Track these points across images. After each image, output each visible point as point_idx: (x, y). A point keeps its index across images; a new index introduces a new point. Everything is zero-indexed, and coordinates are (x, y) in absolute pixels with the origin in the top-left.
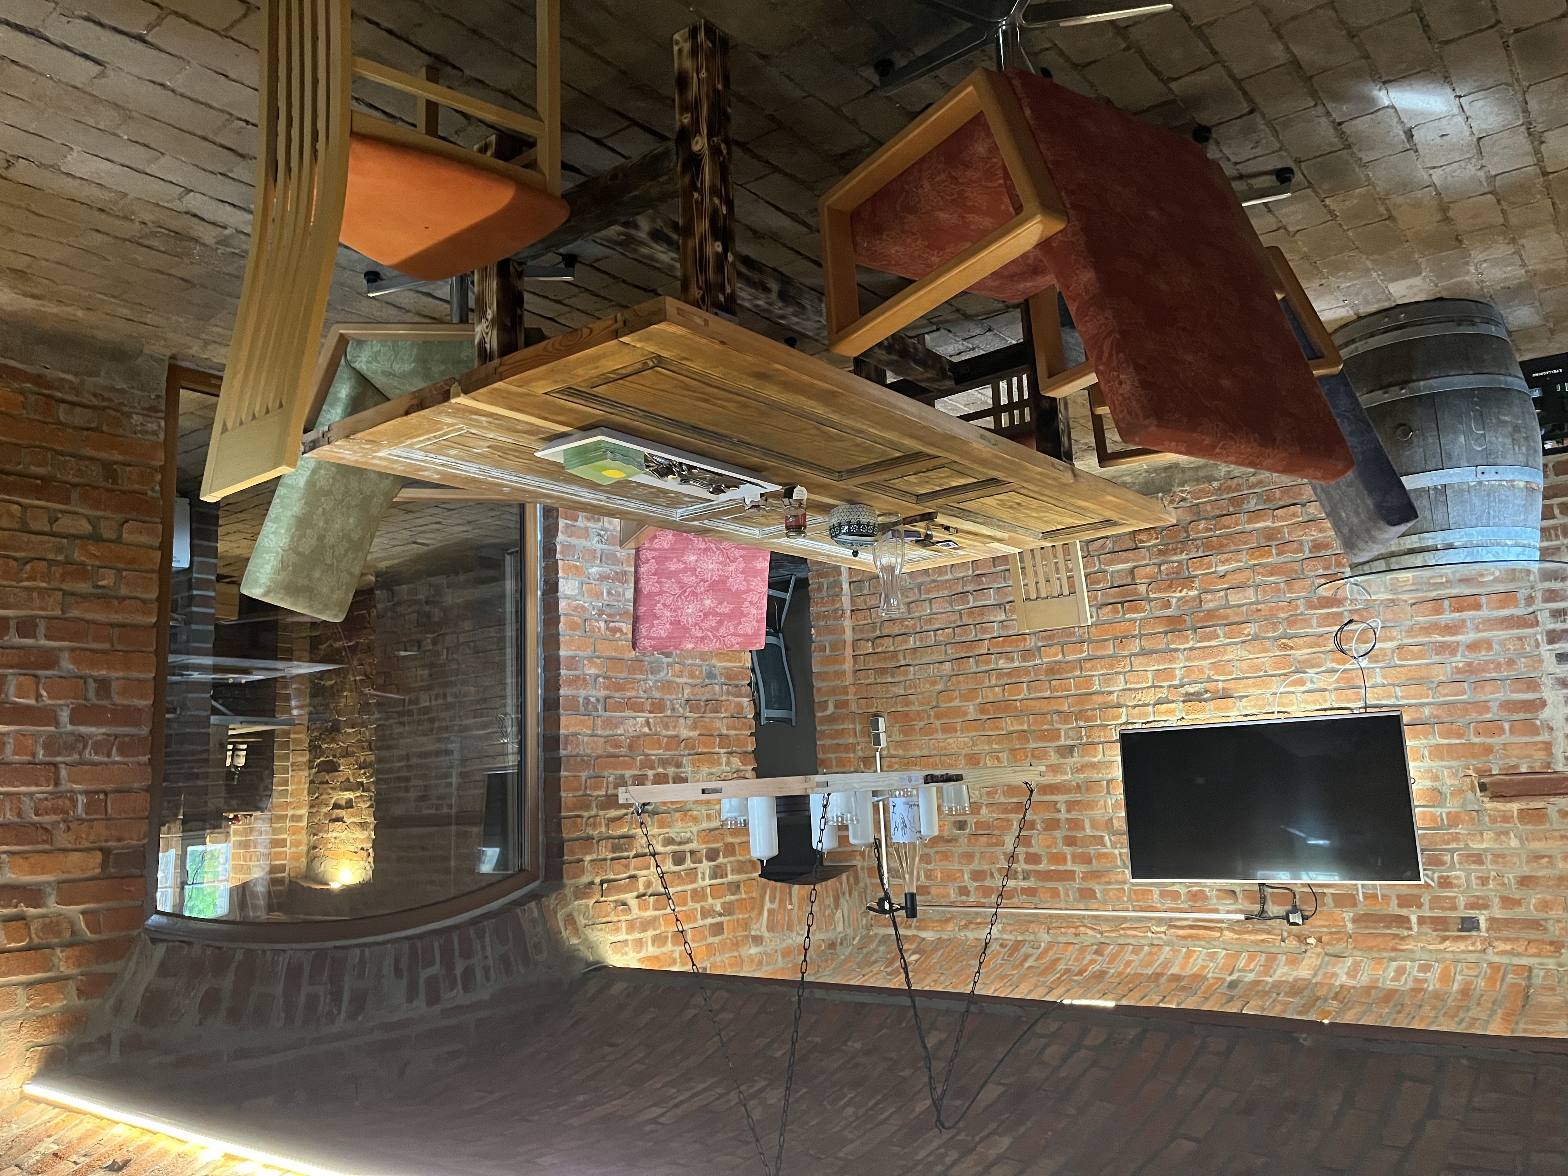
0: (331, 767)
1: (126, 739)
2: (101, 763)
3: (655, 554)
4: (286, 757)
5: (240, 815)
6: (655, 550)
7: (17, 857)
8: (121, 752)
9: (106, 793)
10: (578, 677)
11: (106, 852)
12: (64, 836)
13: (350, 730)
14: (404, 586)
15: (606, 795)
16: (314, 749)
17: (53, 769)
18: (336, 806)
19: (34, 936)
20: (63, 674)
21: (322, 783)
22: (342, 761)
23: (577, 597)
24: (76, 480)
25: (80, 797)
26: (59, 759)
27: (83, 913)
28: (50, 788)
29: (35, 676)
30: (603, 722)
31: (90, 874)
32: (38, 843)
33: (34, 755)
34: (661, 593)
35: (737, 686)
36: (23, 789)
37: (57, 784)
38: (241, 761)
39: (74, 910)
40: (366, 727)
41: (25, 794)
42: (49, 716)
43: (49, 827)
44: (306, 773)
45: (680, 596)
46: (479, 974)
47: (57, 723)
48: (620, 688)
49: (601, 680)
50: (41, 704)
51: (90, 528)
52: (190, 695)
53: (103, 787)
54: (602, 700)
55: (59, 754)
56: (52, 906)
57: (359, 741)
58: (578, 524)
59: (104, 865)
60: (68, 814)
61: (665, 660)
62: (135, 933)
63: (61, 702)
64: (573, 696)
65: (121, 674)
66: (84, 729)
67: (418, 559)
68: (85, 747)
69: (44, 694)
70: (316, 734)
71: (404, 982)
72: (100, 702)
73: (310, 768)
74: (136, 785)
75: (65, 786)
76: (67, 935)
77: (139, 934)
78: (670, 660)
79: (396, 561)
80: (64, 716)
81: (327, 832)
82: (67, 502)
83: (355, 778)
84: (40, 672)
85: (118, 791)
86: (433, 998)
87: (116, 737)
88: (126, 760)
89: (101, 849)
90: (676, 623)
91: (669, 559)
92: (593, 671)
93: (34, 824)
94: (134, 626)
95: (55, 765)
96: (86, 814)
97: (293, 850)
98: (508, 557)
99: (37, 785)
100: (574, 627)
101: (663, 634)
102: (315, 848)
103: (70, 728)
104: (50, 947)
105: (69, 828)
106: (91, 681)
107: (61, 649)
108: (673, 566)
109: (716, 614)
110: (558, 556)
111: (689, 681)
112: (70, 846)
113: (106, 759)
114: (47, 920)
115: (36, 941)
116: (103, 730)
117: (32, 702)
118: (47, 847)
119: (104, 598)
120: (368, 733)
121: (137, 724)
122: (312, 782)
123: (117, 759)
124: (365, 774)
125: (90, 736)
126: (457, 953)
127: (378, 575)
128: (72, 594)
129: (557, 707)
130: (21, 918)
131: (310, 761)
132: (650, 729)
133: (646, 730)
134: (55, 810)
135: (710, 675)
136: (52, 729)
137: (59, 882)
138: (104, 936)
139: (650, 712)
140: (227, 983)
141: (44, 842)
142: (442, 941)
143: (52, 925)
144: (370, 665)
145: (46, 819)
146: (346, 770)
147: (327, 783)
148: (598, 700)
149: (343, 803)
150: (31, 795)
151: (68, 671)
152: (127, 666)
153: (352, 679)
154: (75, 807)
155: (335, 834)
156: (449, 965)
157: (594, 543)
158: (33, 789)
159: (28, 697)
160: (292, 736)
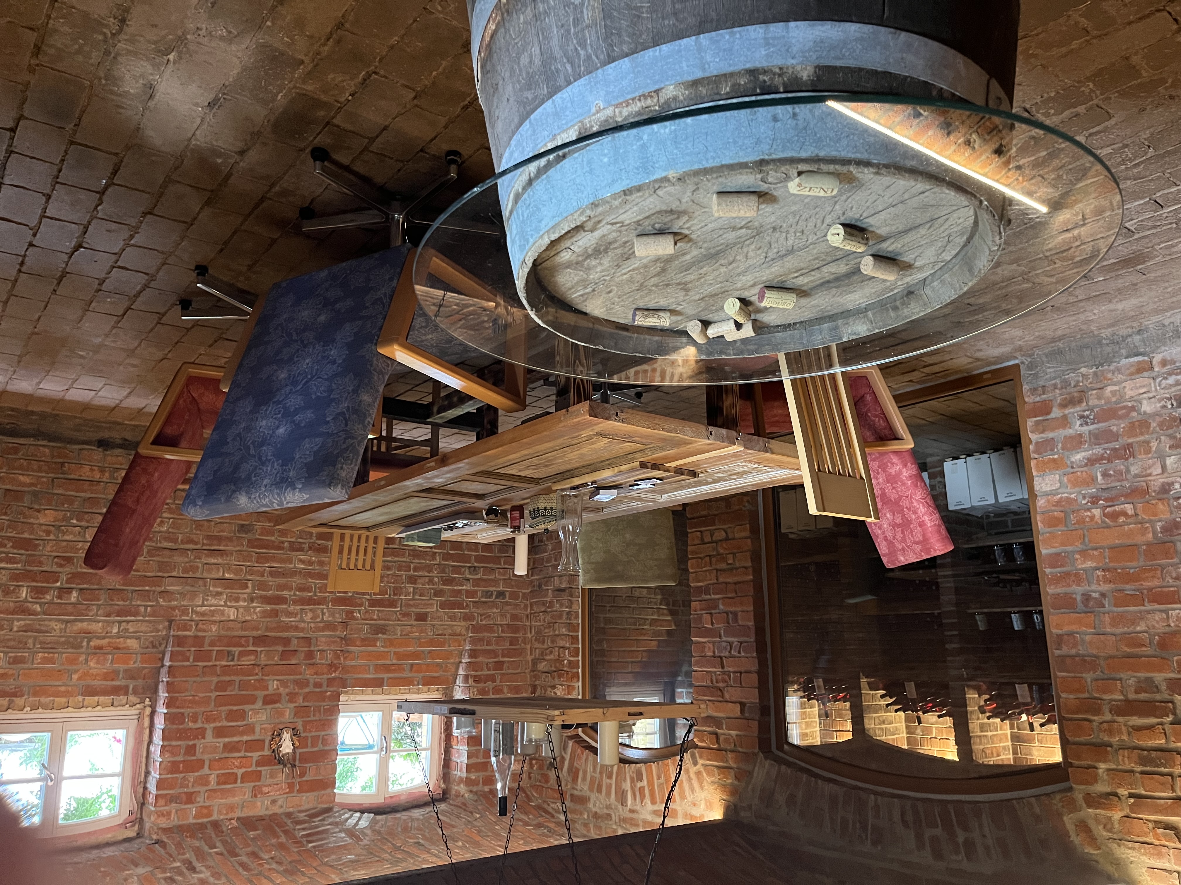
1: (746, 644)
2: (738, 657)
8: (744, 651)
9: (741, 673)
10: (1066, 573)
12: (726, 694)
15: (1126, 700)
17: (719, 659)
19: (721, 743)
20: (720, 612)
25: (731, 674)
26: (722, 655)
27: (736, 735)
28: (721, 669)
36: (712, 669)
41: (713, 672)
42: (717, 633)
43: (722, 689)
46: (980, 849)
47: (720, 636)
50: (714, 627)
51: (725, 534)
53: (739, 669)
54: (1108, 595)
55: (722, 652)
56: (724, 730)
59: (742, 711)
60: (728, 683)
62: (757, 751)
63: (720, 626)
65: (740, 609)
66: (730, 639)
68: (731, 648)
69: (714, 622)
72: (734, 625)
74: (753, 669)
75: (726, 669)
76: (733, 746)
80: (722, 632)
84: (713, 611)
85: (746, 672)
87: (741, 643)
88: (747, 655)
89: (741, 703)
92: (1089, 564)
93: (716, 687)
94: (744, 582)
95: (721, 657)
96: (734, 683)
99: (716, 668)
100: (1053, 522)
103: (724, 639)
104: (727, 751)
105: (728, 690)
106: (730, 614)
107: (718, 599)
112: (729, 700)
114: (725, 737)
115: (722, 746)
116: (736, 639)
117: (710, 626)
118: (721, 699)
119: (732, 569)
121: (749, 636)
123: (744, 654)
125: (733, 643)
128: (720, 570)
130: (716, 733)
134: (723, 681)
136: (718, 639)
137: (727, 718)
138: (745, 750)
143: (727, 739)
145: (721, 685)
151: (722, 610)
152: (741, 604)
154: (730, 679)
158: (714, 670)
159: (708, 624)
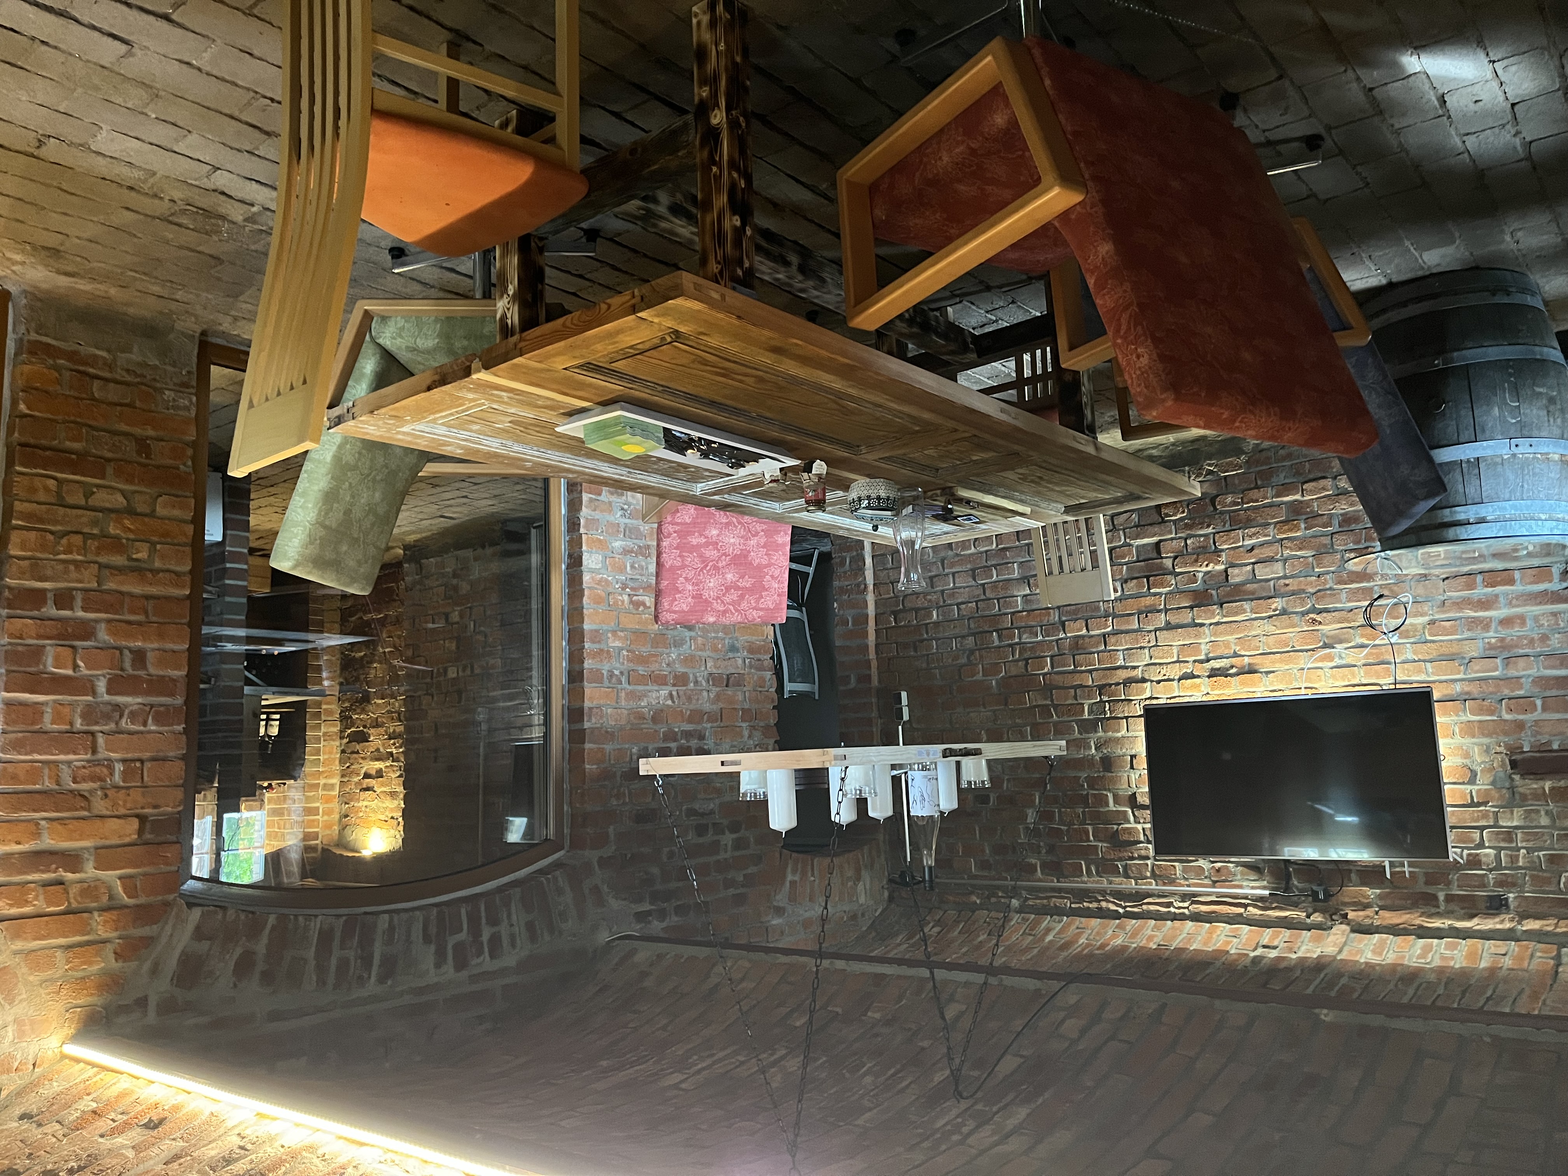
0: (362, 738)
1: (162, 709)
2: (137, 732)
3: (677, 528)
4: (318, 727)
5: (274, 783)
6: (677, 524)
7: (55, 823)
8: (157, 721)
9: (142, 761)
10: (602, 650)
11: (142, 819)
12: (102, 802)
13: (380, 701)
14: (432, 560)
16: (345, 719)
17: (90, 738)
18: (367, 776)
19: (72, 900)
20: (100, 645)
21: (353, 753)
22: (372, 731)
23: (602, 571)
24: (109, 455)
25: (116, 765)
27: (120, 878)
28: (89, 756)
29: (73, 647)
30: (627, 694)
31: (127, 840)
32: (77, 810)
33: (71, 724)
34: (683, 567)
35: (759, 660)
36: (62, 757)
37: (94, 752)
38: (274, 731)
39: (111, 876)
40: (395, 698)
41: (62, 762)
42: (86, 686)
43: (86, 794)
44: (338, 743)
45: (702, 570)
46: (505, 942)
47: (94, 693)
48: (642, 660)
49: (625, 653)
50: (78, 674)
51: (125, 502)
52: (224, 666)
53: (137, 755)
54: (626, 674)
55: (97, 723)
56: (90, 871)
57: (389, 712)
58: (601, 498)
59: (140, 832)
60: (105, 781)
61: (688, 634)
62: (171, 897)
63: (99, 672)
64: (598, 670)
65: (155, 645)
66: (120, 699)
67: (445, 533)
68: (121, 716)
69: (81, 664)
70: (347, 704)
71: (433, 948)
72: (136, 673)
73: (342, 738)
74: (171, 754)
75: (103, 754)
76: (105, 899)
77: (175, 899)
78: (693, 634)
79: (424, 535)
80: (101, 686)
81: (358, 800)
82: (103, 477)
83: (385, 748)
85: (154, 759)
86: (461, 964)
87: (152, 706)
88: (161, 729)
89: (137, 816)
90: (698, 597)
91: (691, 533)
92: (618, 644)
93: (71, 791)
94: (168, 598)
95: (93, 734)
96: (124, 781)
97: (326, 818)
98: (533, 531)
99: (75, 753)
100: (598, 600)
101: (685, 607)
102: (346, 816)
103: (107, 698)
104: (89, 911)
105: (106, 796)
106: (126, 652)
107: (97, 621)
108: (695, 540)
109: (737, 588)
110: (582, 530)
111: (711, 654)
112: (108, 813)
113: (142, 728)
114: (86, 885)
115: (74, 905)
116: (139, 700)
117: (70, 672)
118: (86, 813)
119: (138, 570)
120: (397, 704)
121: (172, 695)
122: (343, 752)
123: (153, 728)
124: (394, 744)
125: (126, 706)
126: (484, 921)
127: (406, 548)
128: (107, 566)
129: (582, 680)
130: (60, 883)
131: (341, 732)
132: (673, 702)
133: (669, 702)
134: (93, 778)
135: (733, 649)
136: (90, 698)
137: (97, 848)
138: (142, 900)
139: (674, 685)
140: (261, 946)
141: (83, 808)
142: (469, 909)
143: (90, 890)
144: (399, 637)
145: (84, 786)
146: (377, 740)
147: (358, 752)
148: (622, 673)
149: (373, 772)
150: (69, 763)
151: (105, 642)
152: (161, 636)
153: (381, 650)
154: (112, 774)
155: (365, 803)
156: (475, 932)
157: (617, 517)
158: (71, 757)
159: (65, 668)
160: (324, 707)
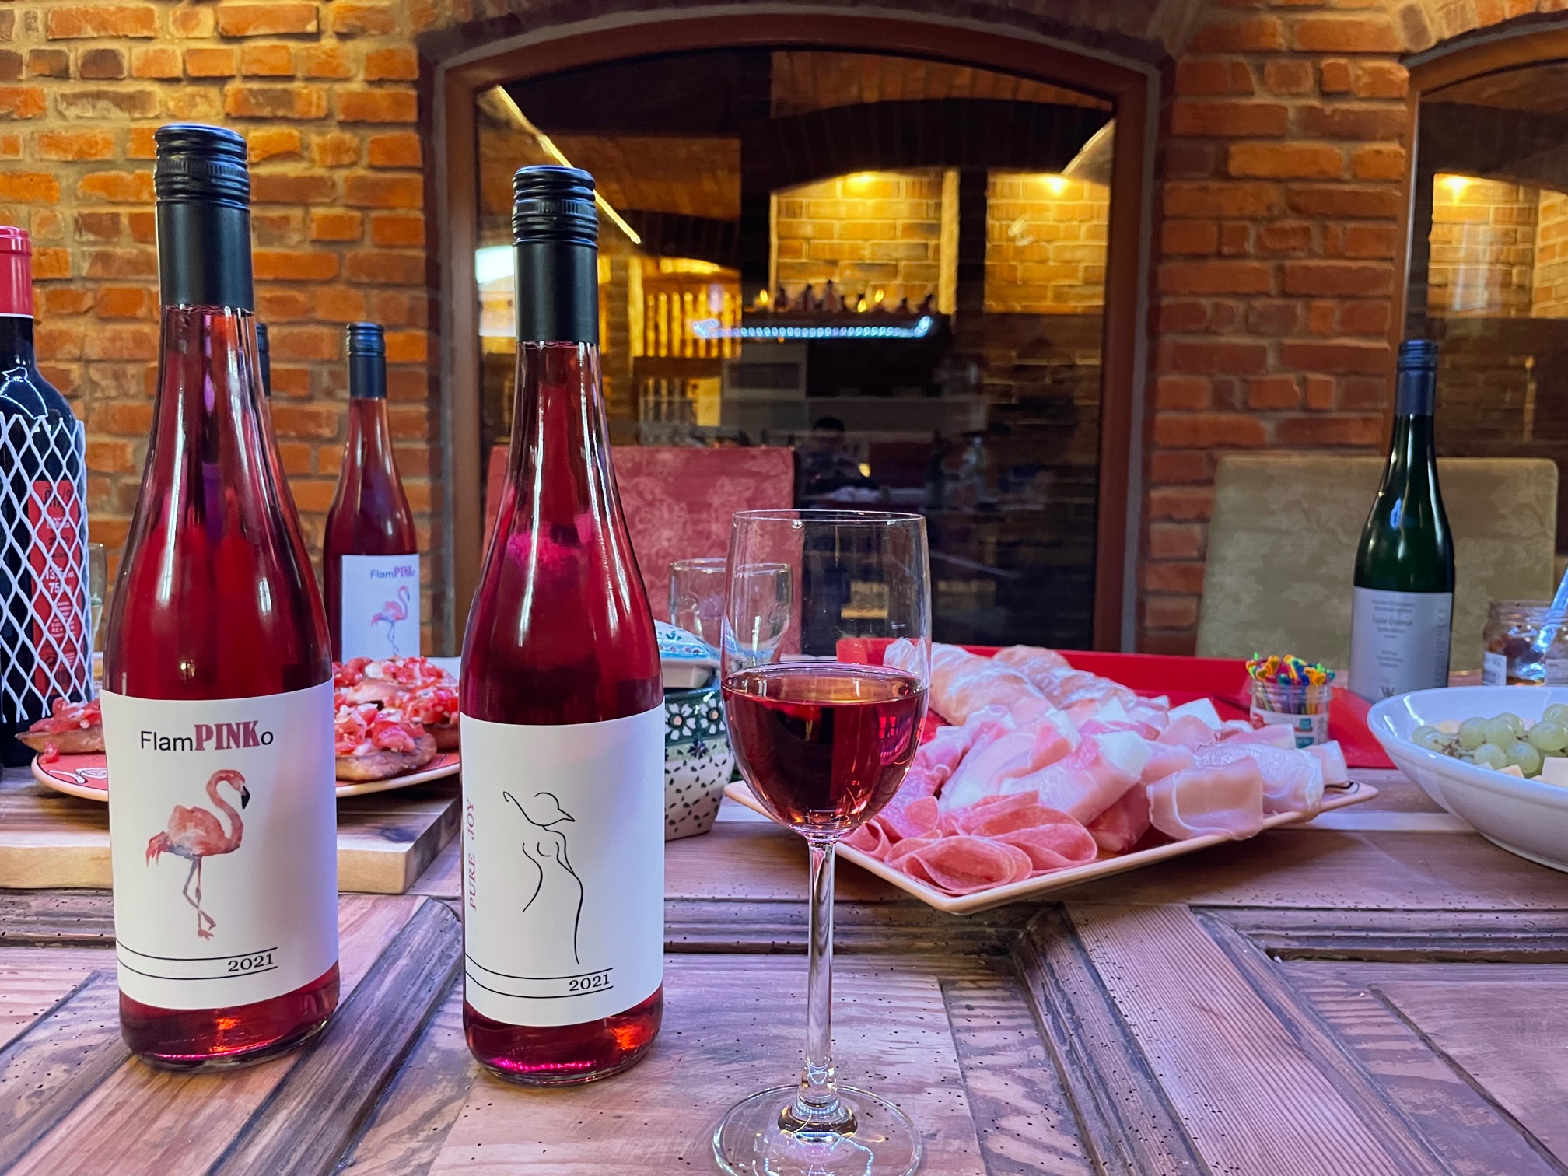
2: (1225, 295)
7: (1333, 175)
8: (1200, 310)
11: (1222, 173)
12: (1274, 200)
15: (306, 205)
17: (1285, 289)
19: (1313, 70)
25: (1252, 251)
26: (1278, 302)
27: (1251, 94)
28: (1288, 263)
29: (1306, 410)
31: (1244, 145)
32: (1305, 192)
33: (1308, 307)
36: (1323, 263)
37: (1280, 269)
39: (1262, 98)
41: (1318, 256)
42: (1293, 358)
43: (1290, 213)
47: (1281, 348)
50: (1302, 373)
53: (1225, 263)
55: (1278, 308)
56: (1292, 106)
59: (1225, 157)
60: (1267, 230)
63: (1274, 376)
65: (1201, 417)
66: (1246, 340)
68: (1246, 317)
69: (1296, 388)
72: (1228, 378)
74: (1179, 264)
76: (1270, 66)
80: (1271, 360)
84: (1298, 415)
85: (1202, 257)
87: (1207, 331)
89: (1227, 177)
93: (1311, 217)
95: (1284, 294)
96: (1244, 229)
99: (1308, 269)
104: (1294, 53)
106: (1238, 406)
112: (1268, 185)
113: (1219, 301)
114: (1294, 90)
116: (1223, 340)
117: (1313, 376)
121: (1179, 348)
123: (1204, 301)
125: (1237, 332)
130: (1326, 95)
134: (1284, 233)
136: (1287, 341)
137: (1280, 138)
138: (1226, 59)
141: (1298, 193)
143: (1288, 82)
145: (1292, 223)
150: (1312, 255)
152: (1194, 429)
154: (1259, 237)
